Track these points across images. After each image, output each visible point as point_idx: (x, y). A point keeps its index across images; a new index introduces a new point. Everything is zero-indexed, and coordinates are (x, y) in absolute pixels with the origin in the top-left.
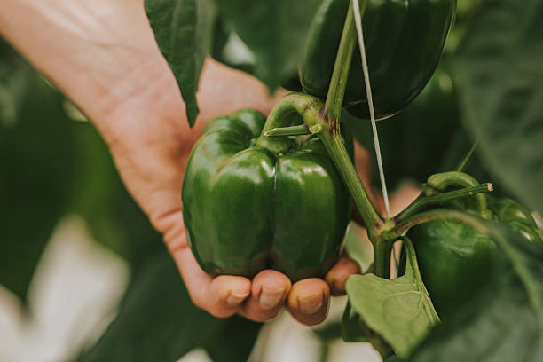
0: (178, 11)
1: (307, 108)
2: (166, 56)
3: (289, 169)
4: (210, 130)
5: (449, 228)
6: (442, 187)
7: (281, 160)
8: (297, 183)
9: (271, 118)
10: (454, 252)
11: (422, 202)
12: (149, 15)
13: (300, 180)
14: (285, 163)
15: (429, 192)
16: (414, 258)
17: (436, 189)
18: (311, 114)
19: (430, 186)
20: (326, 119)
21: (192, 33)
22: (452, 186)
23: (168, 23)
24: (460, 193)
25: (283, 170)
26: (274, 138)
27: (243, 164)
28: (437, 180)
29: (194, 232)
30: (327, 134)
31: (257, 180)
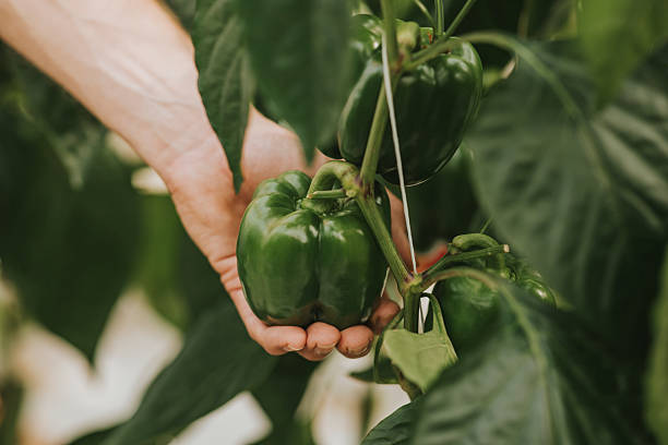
0: (226, 89)
1: (344, 174)
2: (216, 130)
3: (332, 229)
4: (260, 193)
5: (468, 284)
6: (466, 247)
7: (325, 221)
8: (339, 241)
9: (314, 182)
10: (472, 305)
11: (448, 260)
12: (202, 93)
13: (342, 238)
14: (328, 224)
15: (454, 252)
16: (440, 314)
17: (460, 249)
18: (348, 180)
19: (454, 246)
20: (361, 184)
21: (238, 109)
22: (474, 247)
23: (217, 101)
24: (480, 252)
25: (327, 228)
26: (316, 200)
27: (290, 226)
28: (460, 240)
29: (249, 285)
30: (361, 198)
31: (304, 239)
